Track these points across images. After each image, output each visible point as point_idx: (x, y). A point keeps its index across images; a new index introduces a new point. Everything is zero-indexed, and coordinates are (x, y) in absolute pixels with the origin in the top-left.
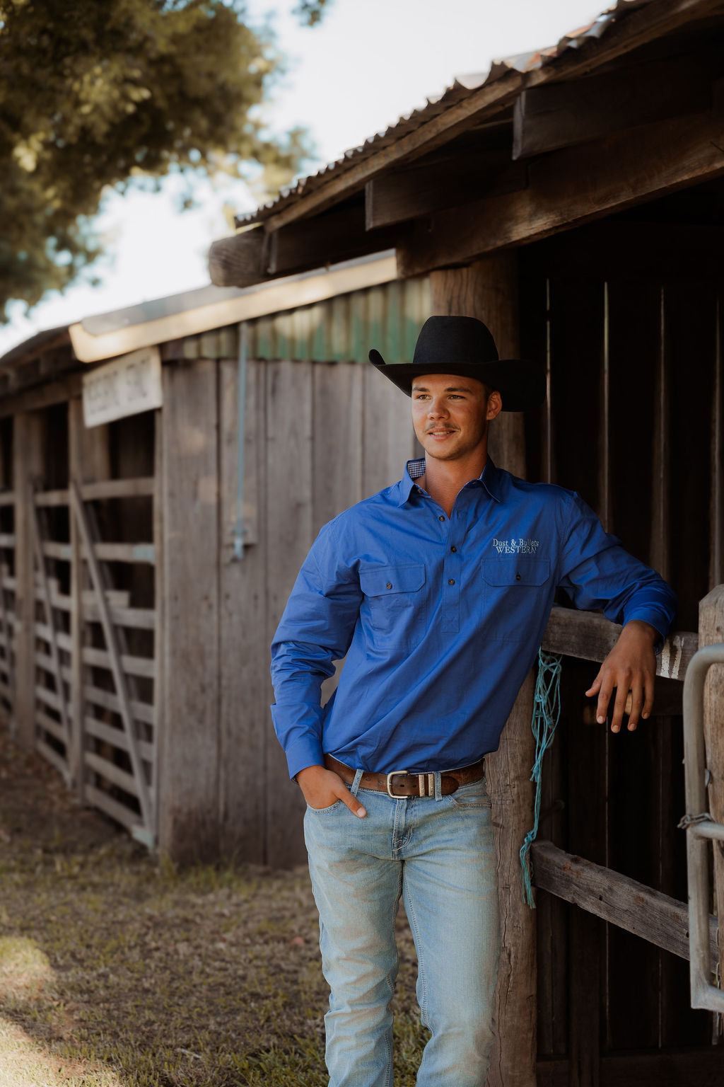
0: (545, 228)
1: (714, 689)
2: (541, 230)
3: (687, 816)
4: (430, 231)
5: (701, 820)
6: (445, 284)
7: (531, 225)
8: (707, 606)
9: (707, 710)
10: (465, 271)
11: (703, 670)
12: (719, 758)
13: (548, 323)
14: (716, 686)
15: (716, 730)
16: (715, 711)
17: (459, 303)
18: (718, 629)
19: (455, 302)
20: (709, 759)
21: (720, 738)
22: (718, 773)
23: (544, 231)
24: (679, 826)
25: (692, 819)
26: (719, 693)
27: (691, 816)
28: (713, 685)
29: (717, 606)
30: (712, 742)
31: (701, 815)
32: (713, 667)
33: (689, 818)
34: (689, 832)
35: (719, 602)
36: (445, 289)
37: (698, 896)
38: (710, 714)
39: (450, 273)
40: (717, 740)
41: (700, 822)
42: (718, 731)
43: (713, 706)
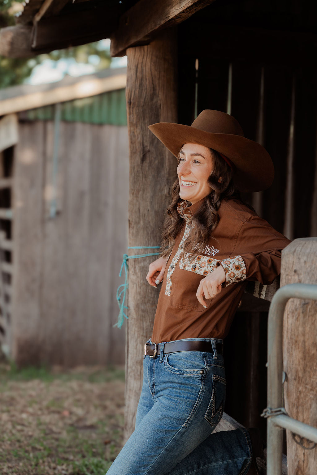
0: (189, 6)
1: (290, 315)
2: (186, 7)
3: (268, 409)
4: (127, 24)
5: (279, 413)
6: (134, 56)
7: (180, 6)
8: (287, 254)
9: (285, 329)
10: (146, 47)
11: (284, 302)
12: (292, 364)
13: (197, 85)
14: (293, 312)
15: (291, 344)
16: (291, 330)
17: (142, 67)
18: (295, 271)
19: (140, 66)
20: (285, 363)
21: (294, 350)
22: (292, 375)
23: (188, 8)
24: (262, 415)
25: (272, 412)
26: (294, 318)
27: (271, 409)
28: (290, 312)
29: (295, 254)
30: (288, 352)
31: (279, 409)
32: (290, 301)
33: (269, 411)
34: (269, 421)
35: (296, 251)
36: (134, 58)
37: (274, 468)
38: (287, 332)
39: (137, 49)
40: (292, 351)
41: (278, 415)
42: (292, 345)
43: (290, 327)
